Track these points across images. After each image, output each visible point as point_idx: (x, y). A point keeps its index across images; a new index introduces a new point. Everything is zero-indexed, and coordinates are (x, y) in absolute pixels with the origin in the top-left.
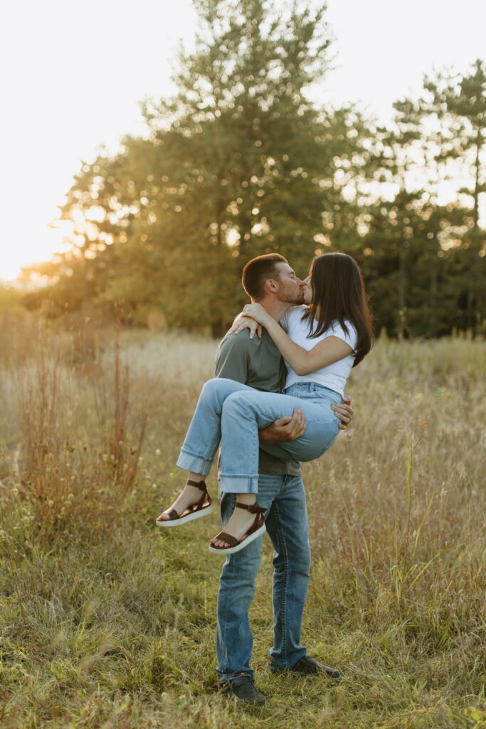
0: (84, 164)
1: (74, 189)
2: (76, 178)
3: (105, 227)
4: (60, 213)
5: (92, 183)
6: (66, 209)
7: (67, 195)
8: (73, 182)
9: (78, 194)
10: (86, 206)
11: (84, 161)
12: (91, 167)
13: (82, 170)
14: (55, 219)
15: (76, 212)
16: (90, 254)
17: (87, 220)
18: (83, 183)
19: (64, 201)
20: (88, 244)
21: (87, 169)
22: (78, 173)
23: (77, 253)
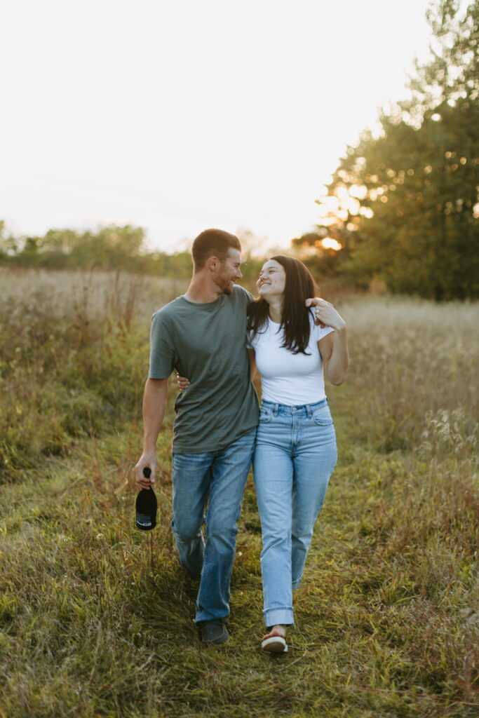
0: (349, 147)
1: (339, 169)
2: (341, 159)
3: (365, 203)
4: (326, 191)
5: (355, 164)
6: (331, 188)
7: (333, 175)
8: (339, 164)
9: (343, 174)
10: (349, 185)
11: (350, 145)
12: (355, 149)
13: (347, 153)
14: (322, 196)
15: (341, 190)
16: (351, 227)
18: (348, 164)
19: (330, 181)
20: (350, 218)
21: (352, 153)
22: (345, 156)
23: (340, 225)
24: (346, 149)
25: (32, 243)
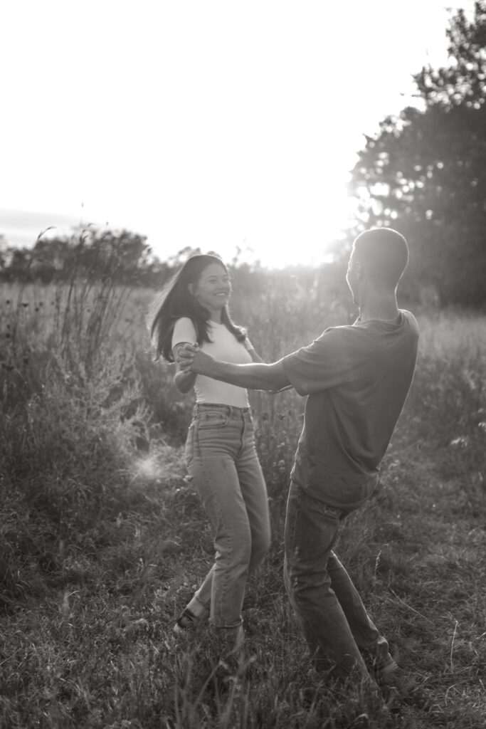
0: (369, 139)
1: (359, 165)
2: (361, 153)
3: (389, 202)
5: (378, 159)
7: (352, 172)
8: (358, 159)
9: (363, 171)
10: (371, 182)
11: (372, 136)
12: (377, 142)
13: (367, 146)
15: (361, 188)
17: (372, 196)
18: (368, 157)
19: (350, 177)
20: (373, 219)
21: (372, 145)
22: (363, 148)
23: (362, 228)
24: (365, 142)
25: (19, 255)
